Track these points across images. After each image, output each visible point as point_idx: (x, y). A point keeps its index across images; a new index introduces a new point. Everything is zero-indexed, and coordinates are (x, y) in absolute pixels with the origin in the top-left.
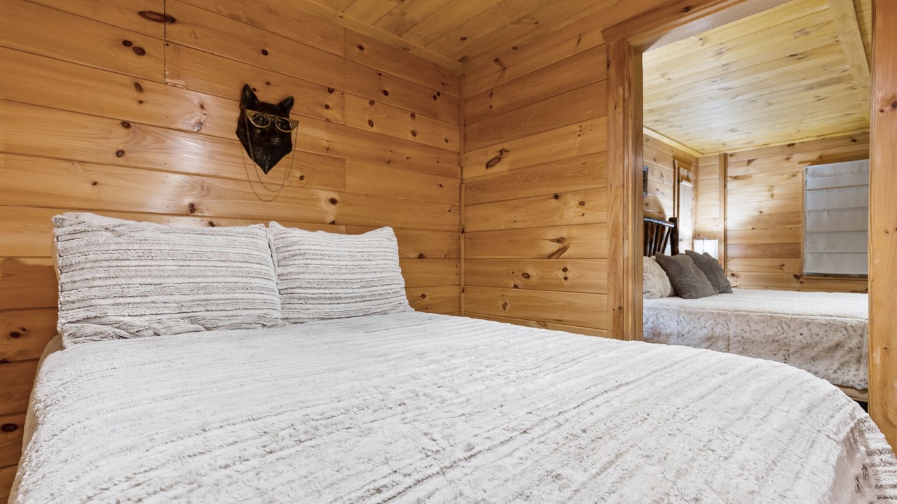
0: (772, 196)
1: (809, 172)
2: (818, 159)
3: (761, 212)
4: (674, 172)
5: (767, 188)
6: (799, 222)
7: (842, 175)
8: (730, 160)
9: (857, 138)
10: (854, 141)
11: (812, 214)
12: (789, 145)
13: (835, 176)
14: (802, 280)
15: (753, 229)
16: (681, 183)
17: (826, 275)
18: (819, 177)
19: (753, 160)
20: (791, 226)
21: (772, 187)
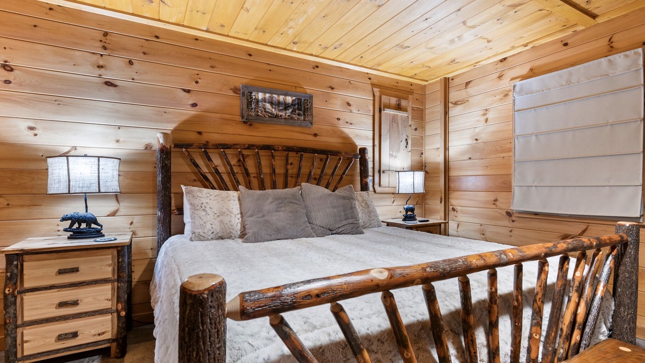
0: (486, 120)
1: (517, 89)
2: (528, 72)
3: (476, 140)
4: (374, 100)
5: (482, 112)
6: (510, 150)
7: (550, 89)
8: (452, 83)
9: (569, 42)
10: (566, 44)
11: (521, 139)
12: (501, 61)
13: (543, 91)
14: (513, 218)
15: (470, 158)
16: (383, 112)
17: (536, 214)
18: (527, 94)
19: (470, 82)
20: (502, 155)
21: (486, 110)
